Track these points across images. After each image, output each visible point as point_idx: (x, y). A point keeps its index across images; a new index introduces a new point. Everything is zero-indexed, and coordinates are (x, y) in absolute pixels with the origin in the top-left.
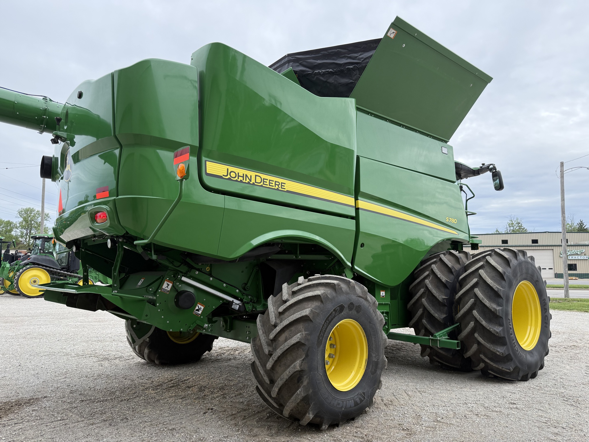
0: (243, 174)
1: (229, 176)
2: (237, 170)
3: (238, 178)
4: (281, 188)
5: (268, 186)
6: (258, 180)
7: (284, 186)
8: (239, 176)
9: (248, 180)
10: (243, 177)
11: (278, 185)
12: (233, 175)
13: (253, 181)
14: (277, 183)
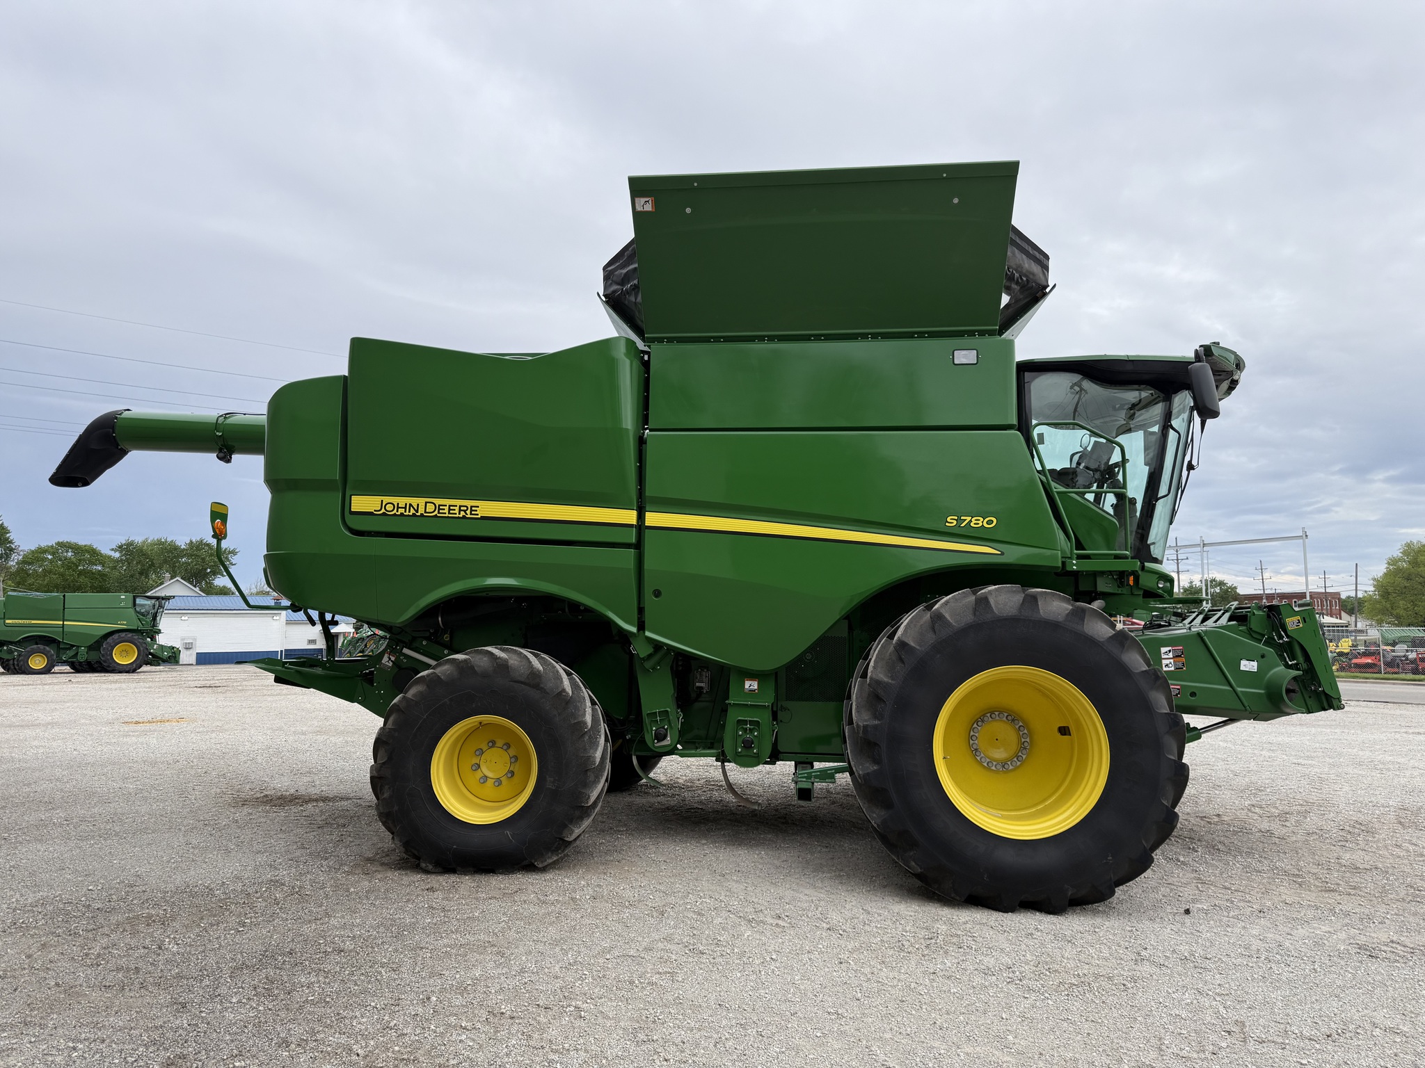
0: (406, 504)
1: (383, 510)
2: (395, 500)
3: (397, 511)
4: (471, 514)
5: (447, 515)
6: (430, 508)
7: (476, 511)
8: (398, 508)
9: (412, 511)
10: (405, 508)
11: (465, 511)
12: (389, 507)
13: (421, 511)
14: (462, 508)
